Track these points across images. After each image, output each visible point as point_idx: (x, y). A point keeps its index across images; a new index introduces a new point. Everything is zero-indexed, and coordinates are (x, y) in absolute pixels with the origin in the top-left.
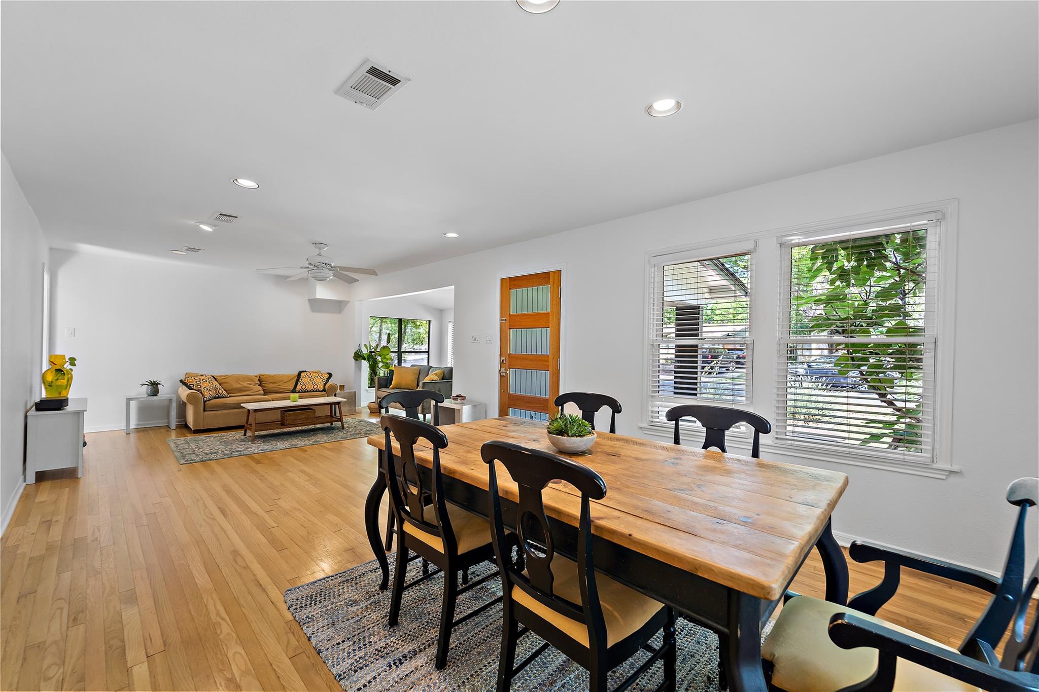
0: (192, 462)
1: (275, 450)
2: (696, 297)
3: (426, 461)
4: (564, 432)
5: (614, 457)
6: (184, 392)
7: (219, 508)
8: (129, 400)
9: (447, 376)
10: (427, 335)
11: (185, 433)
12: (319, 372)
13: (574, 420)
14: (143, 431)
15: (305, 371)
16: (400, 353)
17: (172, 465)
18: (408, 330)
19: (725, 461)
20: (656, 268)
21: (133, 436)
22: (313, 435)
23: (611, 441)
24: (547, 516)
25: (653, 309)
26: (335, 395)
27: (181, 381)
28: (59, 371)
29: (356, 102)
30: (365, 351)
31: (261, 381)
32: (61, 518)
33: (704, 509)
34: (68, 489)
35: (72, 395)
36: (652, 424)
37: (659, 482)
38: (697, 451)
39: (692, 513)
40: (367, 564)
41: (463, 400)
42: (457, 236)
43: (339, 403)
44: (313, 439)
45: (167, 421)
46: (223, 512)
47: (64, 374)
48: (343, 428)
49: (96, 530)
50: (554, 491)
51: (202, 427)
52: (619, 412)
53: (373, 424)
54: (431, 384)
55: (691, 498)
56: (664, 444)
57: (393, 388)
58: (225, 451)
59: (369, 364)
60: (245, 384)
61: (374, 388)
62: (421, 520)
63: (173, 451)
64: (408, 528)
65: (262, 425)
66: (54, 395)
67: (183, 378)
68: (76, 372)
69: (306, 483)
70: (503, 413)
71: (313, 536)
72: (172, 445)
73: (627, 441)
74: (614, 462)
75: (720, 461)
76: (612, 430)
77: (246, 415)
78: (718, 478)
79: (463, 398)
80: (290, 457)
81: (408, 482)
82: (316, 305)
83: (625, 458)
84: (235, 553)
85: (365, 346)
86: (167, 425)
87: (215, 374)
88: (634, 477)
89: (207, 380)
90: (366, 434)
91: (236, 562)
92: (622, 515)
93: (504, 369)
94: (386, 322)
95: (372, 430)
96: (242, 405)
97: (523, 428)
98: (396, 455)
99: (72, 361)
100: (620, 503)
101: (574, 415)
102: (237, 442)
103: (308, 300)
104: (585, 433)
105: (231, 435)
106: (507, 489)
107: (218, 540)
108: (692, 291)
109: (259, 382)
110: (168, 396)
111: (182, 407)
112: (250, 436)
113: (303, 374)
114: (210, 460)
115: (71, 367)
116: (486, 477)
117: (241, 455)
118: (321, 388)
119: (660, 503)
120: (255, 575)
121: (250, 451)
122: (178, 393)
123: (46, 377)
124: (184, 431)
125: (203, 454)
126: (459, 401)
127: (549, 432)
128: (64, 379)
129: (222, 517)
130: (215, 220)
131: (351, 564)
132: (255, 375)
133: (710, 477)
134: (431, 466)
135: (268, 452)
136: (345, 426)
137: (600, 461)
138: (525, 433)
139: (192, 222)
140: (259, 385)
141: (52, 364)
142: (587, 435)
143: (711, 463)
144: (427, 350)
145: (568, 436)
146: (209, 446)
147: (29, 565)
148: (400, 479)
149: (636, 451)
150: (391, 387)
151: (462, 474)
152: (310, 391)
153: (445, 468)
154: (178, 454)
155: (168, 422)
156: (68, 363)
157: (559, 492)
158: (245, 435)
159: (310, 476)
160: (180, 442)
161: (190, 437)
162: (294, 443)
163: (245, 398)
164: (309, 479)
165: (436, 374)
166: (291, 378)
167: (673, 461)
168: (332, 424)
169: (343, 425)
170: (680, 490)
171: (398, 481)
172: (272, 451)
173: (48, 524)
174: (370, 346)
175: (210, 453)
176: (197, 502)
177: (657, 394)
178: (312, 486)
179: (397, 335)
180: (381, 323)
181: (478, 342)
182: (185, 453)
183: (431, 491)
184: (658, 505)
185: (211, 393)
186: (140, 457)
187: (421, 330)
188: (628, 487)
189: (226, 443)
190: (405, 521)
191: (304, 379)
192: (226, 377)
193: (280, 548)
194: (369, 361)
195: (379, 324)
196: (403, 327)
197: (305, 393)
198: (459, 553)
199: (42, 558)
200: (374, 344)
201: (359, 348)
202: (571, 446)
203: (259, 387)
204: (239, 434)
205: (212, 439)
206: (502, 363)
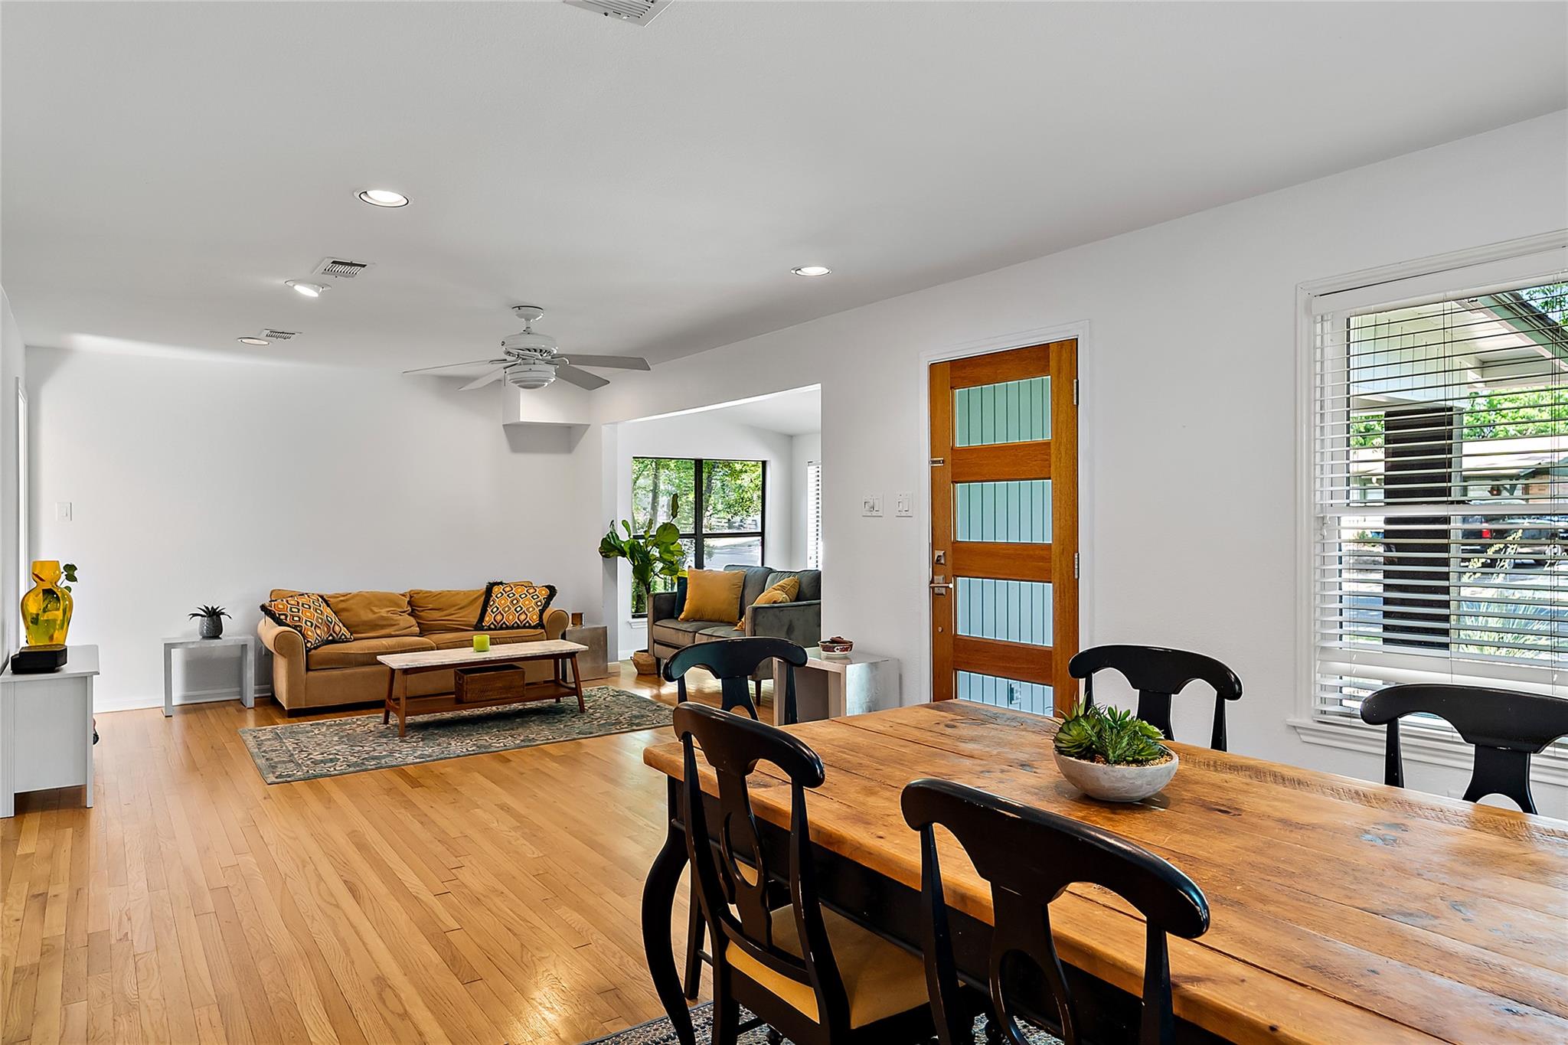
0: (289, 779)
1: (446, 758)
2: (1440, 379)
3: (776, 812)
4: (1096, 752)
5: (1223, 816)
6: (269, 631)
7: (345, 882)
8: (169, 647)
9: (808, 589)
10: (760, 493)
11: (272, 715)
12: (529, 585)
13: (1119, 724)
14: (195, 710)
15: (501, 583)
16: (698, 537)
17: (250, 783)
18: (717, 484)
19: (1531, 837)
20: (1327, 325)
21: (177, 720)
22: (521, 725)
23: (1216, 770)
24: (1060, 960)
25: (1322, 428)
26: (564, 637)
27: (263, 608)
28: (49, 593)
29: (606, 14)
30: (624, 536)
31: (415, 604)
32: (62, 889)
33: (1474, 970)
34: (71, 829)
35: (73, 639)
36: (1324, 718)
37: (1345, 888)
38: (1450, 806)
39: (1437, 979)
40: (648, 1025)
41: (846, 650)
42: (827, 271)
43: (572, 655)
44: (522, 734)
45: (238, 689)
46: (353, 890)
47: (58, 598)
48: (582, 710)
49: (125, 918)
50: (1079, 902)
51: (304, 703)
52: (1236, 695)
53: (645, 700)
54: (771, 611)
55: (1433, 938)
56: (1358, 784)
57: (686, 620)
58: (350, 758)
59: (634, 565)
60: (383, 612)
61: (646, 619)
62: (765, 942)
63: (252, 754)
64: (738, 958)
65: (421, 701)
66: (41, 642)
67: (267, 602)
68: (78, 592)
69: (513, 833)
70: (943, 690)
71: (533, 956)
72: (251, 742)
73: (1257, 772)
74: (1225, 831)
75: (1516, 838)
76: (1219, 741)
77: (387, 679)
78: (1509, 885)
79: (847, 646)
80: (477, 775)
81: (734, 854)
82: (521, 437)
83: (1254, 820)
84: (382, 983)
85: (625, 523)
86: (238, 697)
87: (327, 592)
88: (1279, 872)
89: (312, 605)
90: (632, 724)
91: (384, 1003)
92: (1252, 975)
93: (941, 577)
94: (667, 467)
95: (643, 716)
96: (379, 658)
97: (993, 733)
98: (706, 794)
99: (70, 569)
100: (1243, 941)
101: (1121, 709)
102: (371, 738)
103: (504, 425)
104: (1149, 755)
105: (359, 723)
106: (964, 891)
107: (347, 952)
108: (1432, 366)
109: (409, 608)
110: (241, 639)
111: (265, 661)
112: (395, 725)
113: (496, 589)
114: (321, 776)
115: (67, 583)
116: (916, 859)
117: (381, 768)
118: (534, 619)
119: (1351, 949)
120: (421, 1034)
121: (398, 758)
122: (257, 633)
123: (27, 605)
124: (271, 711)
125: (309, 762)
126: (838, 652)
127: (1060, 751)
128: (58, 609)
129: (352, 900)
130: (323, 273)
131: (615, 1024)
132: (402, 593)
133: (1486, 882)
134: (787, 825)
135: (434, 760)
136: (587, 706)
137: (1188, 827)
138: (999, 744)
139: (280, 282)
140: (409, 614)
141: (37, 579)
142: (1153, 759)
143: (1489, 840)
144: (759, 530)
145: (1107, 761)
146: (319, 744)
147: (14, 984)
148: (718, 847)
149: (1283, 801)
150: (682, 616)
151: (858, 847)
152: (512, 628)
153: (820, 831)
154: (261, 762)
155: (241, 693)
156: (63, 577)
157: (1087, 905)
158: (386, 722)
159: (518, 817)
160: (265, 735)
161: (281, 726)
162: (483, 742)
163: (385, 642)
164: (519, 825)
165: (782, 588)
166: (473, 597)
167: (1383, 831)
168: (558, 701)
169: (581, 703)
170: (1405, 914)
171: (712, 848)
172: (441, 759)
173: (41, 900)
174: (634, 522)
175: (322, 761)
176: (304, 867)
177: (1337, 644)
178: (526, 842)
179: (691, 497)
180: (657, 469)
181: (879, 514)
182: (276, 760)
183: (788, 880)
184: (1343, 951)
185: (318, 632)
186: (193, 767)
187: (745, 480)
188: (1264, 900)
189: (352, 740)
190: (731, 941)
191: (499, 601)
192: (347, 597)
193: (470, 979)
194: (632, 558)
195: (652, 472)
196: (705, 475)
197: (504, 632)
198: (855, 1024)
199: (35, 971)
200: (642, 518)
201: (610, 529)
202: (1116, 785)
203: (412, 618)
204: (373, 721)
205: (324, 729)
206: (936, 563)
